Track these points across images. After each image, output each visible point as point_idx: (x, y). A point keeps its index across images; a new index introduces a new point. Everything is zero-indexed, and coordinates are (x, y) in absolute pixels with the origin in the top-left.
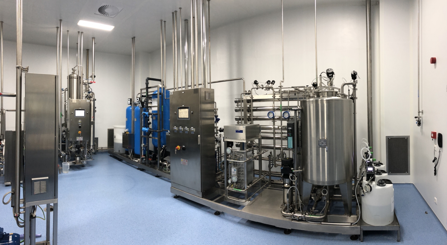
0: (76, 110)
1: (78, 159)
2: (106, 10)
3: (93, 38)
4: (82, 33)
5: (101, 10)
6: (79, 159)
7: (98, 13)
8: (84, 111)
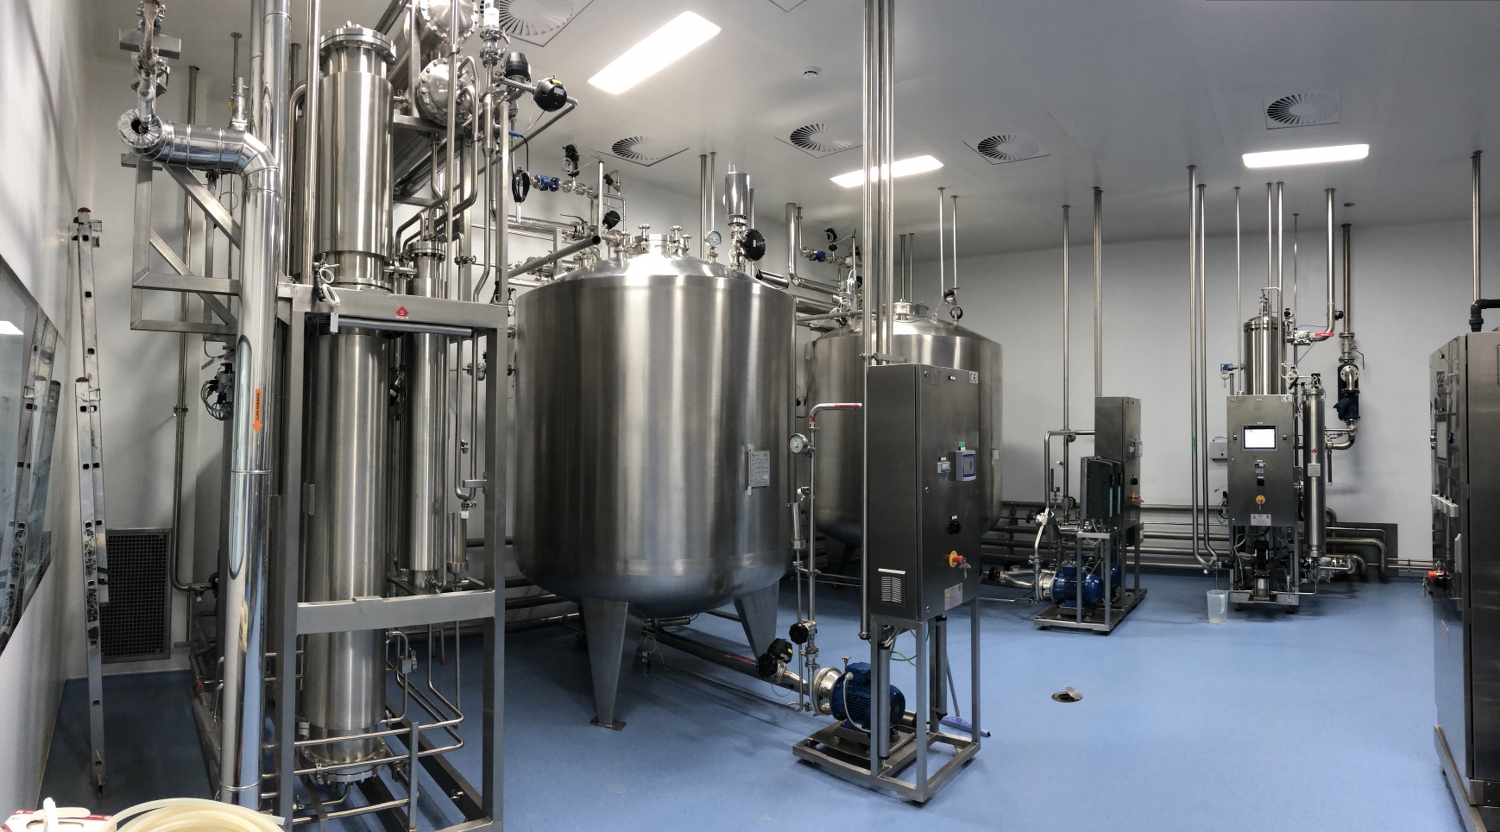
0: (1245, 428)
1: (1261, 584)
2: (1293, 110)
3: (1327, 190)
4: (1280, 184)
5: (1277, 111)
6: (1265, 584)
7: (1273, 123)
8: (1272, 432)
